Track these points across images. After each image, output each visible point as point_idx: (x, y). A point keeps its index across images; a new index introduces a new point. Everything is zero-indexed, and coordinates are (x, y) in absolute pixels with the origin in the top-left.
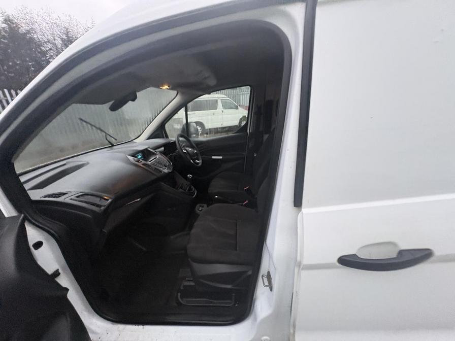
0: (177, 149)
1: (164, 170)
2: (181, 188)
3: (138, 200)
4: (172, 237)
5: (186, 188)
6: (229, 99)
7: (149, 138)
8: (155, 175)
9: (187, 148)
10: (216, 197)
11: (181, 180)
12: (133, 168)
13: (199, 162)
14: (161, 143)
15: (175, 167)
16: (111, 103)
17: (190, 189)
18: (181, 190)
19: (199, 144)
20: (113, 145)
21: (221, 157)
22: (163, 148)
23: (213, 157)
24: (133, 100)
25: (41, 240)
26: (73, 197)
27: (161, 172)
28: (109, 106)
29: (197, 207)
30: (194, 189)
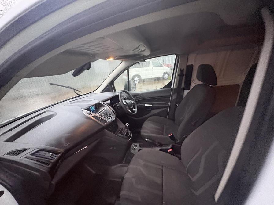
0: (119, 102)
1: (108, 120)
2: (121, 133)
3: (86, 147)
4: (113, 167)
5: (124, 134)
6: (157, 60)
7: (102, 92)
8: (101, 125)
9: (127, 101)
10: (147, 139)
11: (121, 125)
12: (85, 120)
13: (135, 110)
14: (109, 97)
15: (117, 116)
16: (73, 71)
17: (127, 134)
18: (120, 135)
19: (136, 96)
20: (80, 96)
21: (151, 105)
22: (109, 101)
23: (146, 105)
24: (88, 68)
25: (3, 190)
26: (28, 155)
27: (106, 122)
28: (73, 73)
29: (131, 147)
30: (130, 133)
